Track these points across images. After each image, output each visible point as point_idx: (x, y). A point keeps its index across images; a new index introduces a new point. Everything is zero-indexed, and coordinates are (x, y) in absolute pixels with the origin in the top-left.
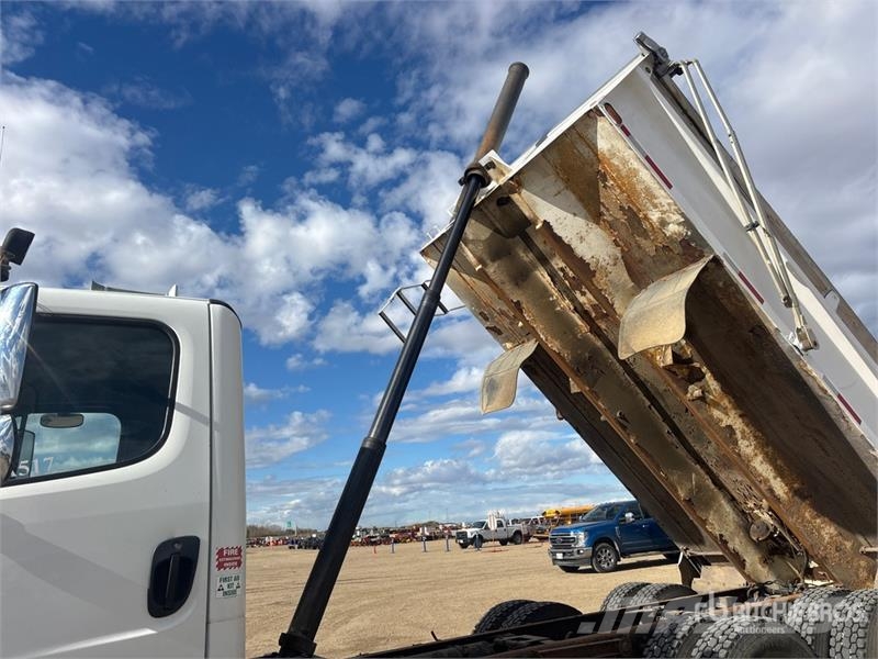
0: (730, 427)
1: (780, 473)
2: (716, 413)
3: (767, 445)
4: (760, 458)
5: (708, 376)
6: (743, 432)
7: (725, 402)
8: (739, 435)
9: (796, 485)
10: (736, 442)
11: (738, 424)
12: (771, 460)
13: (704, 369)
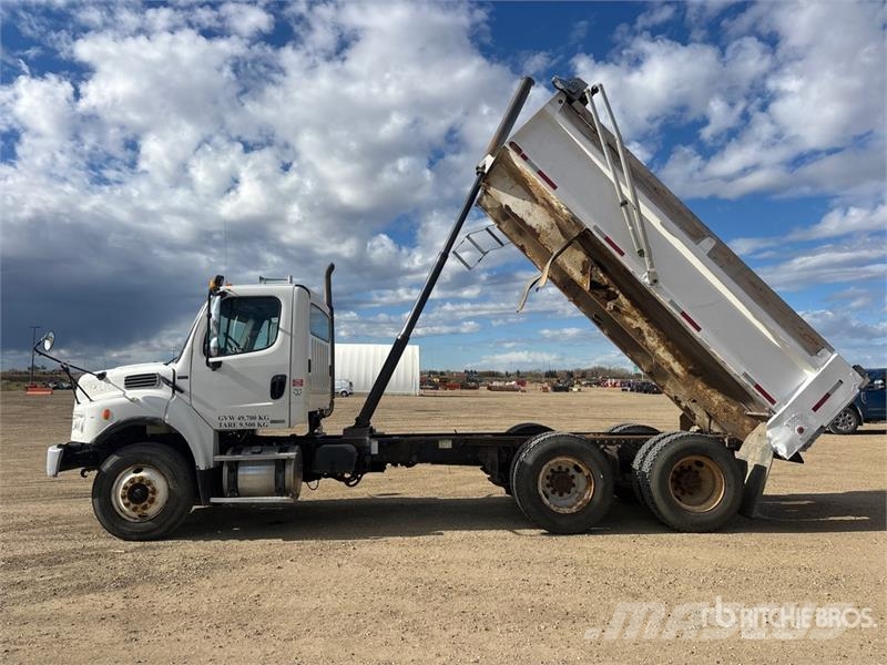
0: (638, 328)
1: (677, 358)
2: (628, 320)
3: (668, 340)
4: (662, 348)
5: (621, 296)
6: (649, 332)
7: (635, 312)
8: (646, 334)
9: (690, 367)
10: (644, 338)
11: (645, 327)
12: (670, 350)
13: (617, 292)
